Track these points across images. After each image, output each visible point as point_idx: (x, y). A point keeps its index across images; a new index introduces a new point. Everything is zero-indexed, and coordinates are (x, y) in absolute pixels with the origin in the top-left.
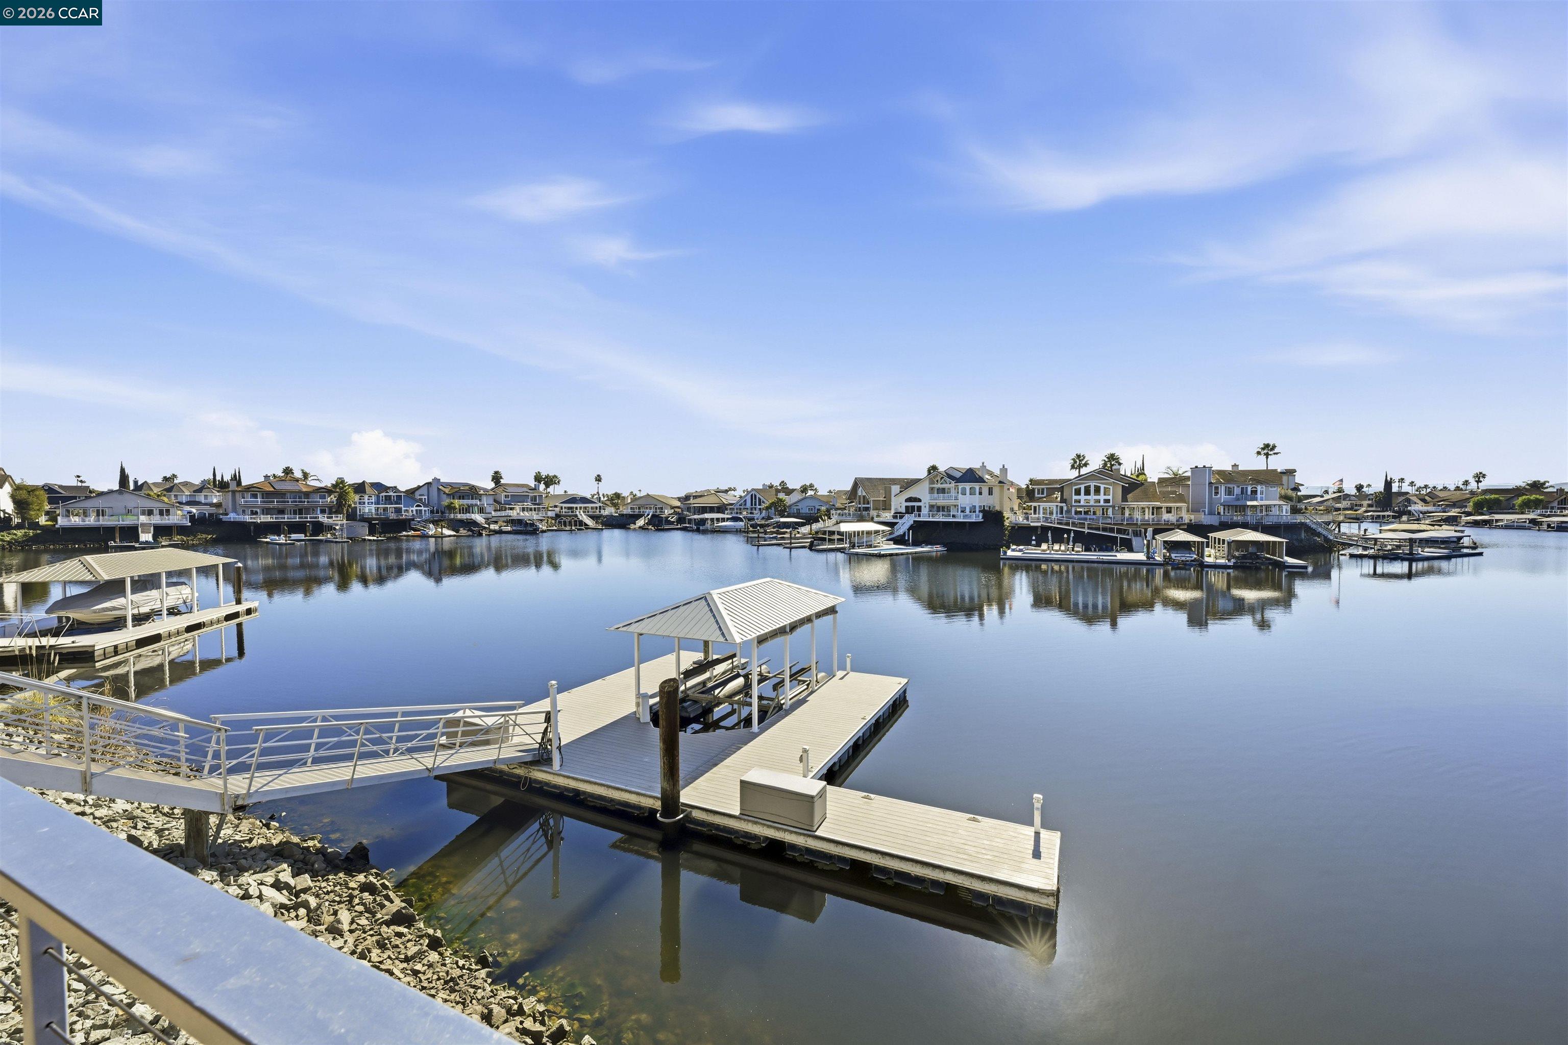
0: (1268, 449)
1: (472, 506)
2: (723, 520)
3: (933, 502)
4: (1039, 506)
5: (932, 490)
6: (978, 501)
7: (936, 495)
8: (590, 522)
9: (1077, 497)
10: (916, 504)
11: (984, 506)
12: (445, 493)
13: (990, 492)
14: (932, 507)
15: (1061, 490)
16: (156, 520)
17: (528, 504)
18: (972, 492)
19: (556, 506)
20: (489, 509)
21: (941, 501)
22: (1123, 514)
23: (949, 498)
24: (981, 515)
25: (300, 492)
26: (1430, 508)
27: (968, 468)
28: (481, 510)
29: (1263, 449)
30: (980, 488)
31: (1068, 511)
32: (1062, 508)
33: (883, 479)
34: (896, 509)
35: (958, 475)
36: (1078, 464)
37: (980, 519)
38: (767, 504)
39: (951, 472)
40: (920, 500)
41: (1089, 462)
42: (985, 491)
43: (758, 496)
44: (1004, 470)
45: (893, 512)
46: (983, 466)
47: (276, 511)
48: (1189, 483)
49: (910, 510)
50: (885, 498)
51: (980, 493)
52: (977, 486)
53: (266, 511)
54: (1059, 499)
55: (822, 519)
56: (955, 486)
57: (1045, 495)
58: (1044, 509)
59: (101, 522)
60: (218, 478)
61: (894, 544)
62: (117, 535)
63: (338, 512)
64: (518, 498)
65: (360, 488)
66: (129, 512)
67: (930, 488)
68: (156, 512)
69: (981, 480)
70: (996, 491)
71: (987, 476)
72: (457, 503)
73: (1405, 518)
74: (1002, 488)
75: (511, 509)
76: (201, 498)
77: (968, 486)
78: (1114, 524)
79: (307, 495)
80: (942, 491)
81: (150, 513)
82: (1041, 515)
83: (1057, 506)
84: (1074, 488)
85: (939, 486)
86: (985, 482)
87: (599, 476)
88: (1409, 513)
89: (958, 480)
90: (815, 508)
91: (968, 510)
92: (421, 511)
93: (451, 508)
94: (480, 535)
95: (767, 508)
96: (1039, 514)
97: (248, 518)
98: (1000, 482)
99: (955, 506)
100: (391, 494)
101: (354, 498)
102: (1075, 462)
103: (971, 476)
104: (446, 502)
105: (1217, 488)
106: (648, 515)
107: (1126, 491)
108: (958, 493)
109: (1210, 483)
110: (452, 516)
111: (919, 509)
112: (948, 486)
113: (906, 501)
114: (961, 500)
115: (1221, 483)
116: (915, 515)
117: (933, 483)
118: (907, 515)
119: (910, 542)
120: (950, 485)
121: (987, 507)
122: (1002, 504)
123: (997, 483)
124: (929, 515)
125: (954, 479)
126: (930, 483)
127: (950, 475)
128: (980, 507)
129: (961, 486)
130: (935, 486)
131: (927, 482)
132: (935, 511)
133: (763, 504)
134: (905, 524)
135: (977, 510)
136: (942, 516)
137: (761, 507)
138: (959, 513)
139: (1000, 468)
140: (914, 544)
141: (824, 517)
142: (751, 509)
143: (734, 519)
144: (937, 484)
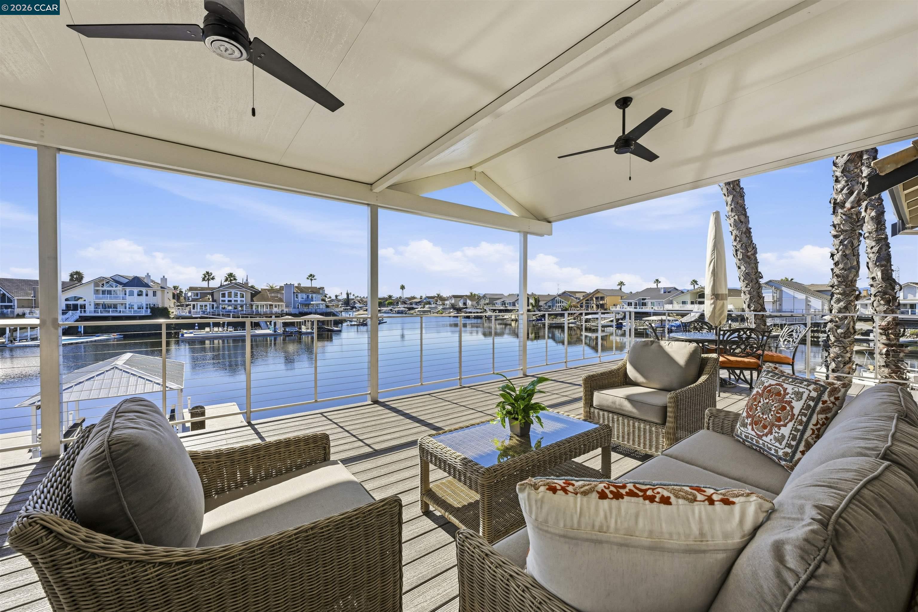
0: (311, 277)
3: (101, 301)
4: (197, 304)
5: (96, 292)
6: (143, 300)
7: (101, 295)
9: (223, 299)
10: (80, 302)
11: (150, 304)
13: (154, 294)
14: (97, 305)
15: (212, 294)
18: (140, 294)
21: (108, 300)
22: (252, 308)
23: (116, 298)
24: (149, 310)
26: (362, 305)
29: (309, 276)
30: (147, 291)
31: (217, 307)
32: (213, 305)
35: (125, 281)
37: (149, 314)
39: (117, 279)
40: (84, 300)
42: (150, 293)
44: (164, 279)
46: (148, 276)
48: (283, 292)
49: (74, 308)
50: (33, 297)
51: (147, 295)
52: (144, 290)
54: (211, 300)
56: (122, 289)
57: (199, 297)
58: (201, 306)
67: (94, 290)
69: (147, 286)
70: (159, 293)
71: (152, 284)
73: (354, 309)
74: (163, 292)
77: (136, 290)
78: (248, 314)
80: (109, 292)
82: (199, 310)
83: (210, 304)
85: (105, 288)
86: (150, 287)
88: (355, 308)
89: (125, 285)
91: (136, 308)
96: (197, 309)
98: (162, 288)
99: (122, 304)
102: (206, 277)
103: (136, 282)
105: (297, 295)
107: (253, 296)
108: (125, 294)
109: (294, 293)
111: (83, 307)
112: (114, 288)
113: (67, 300)
114: (129, 300)
115: (299, 293)
116: (79, 311)
117: (98, 286)
118: (70, 312)
119: (82, 332)
120: (116, 288)
121: (154, 305)
122: (163, 303)
123: (159, 288)
124: (95, 312)
125: (121, 283)
126: (95, 286)
127: (117, 281)
128: (147, 305)
129: (128, 289)
130: (100, 288)
131: (92, 285)
132: (102, 308)
134: (71, 318)
135: (144, 306)
136: (108, 312)
138: (127, 309)
139: (161, 279)
140: (87, 334)
144: (102, 287)
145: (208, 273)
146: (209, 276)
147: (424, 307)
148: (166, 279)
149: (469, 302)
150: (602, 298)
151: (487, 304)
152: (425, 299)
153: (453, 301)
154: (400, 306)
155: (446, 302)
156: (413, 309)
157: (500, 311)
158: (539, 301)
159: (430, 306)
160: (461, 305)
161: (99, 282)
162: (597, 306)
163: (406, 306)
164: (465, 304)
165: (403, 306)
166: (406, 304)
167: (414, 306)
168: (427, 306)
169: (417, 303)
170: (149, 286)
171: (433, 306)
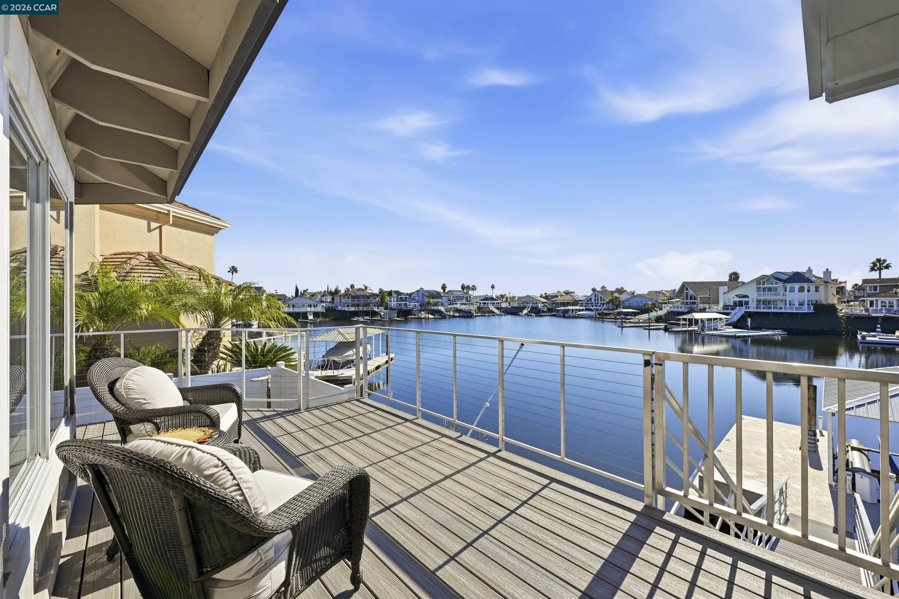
1: (438, 302)
2: (580, 310)
3: (762, 298)
5: (758, 289)
6: (805, 296)
7: (762, 293)
8: (496, 311)
10: (745, 299)
11: (812, 300)
12: (426, 296)
13: (817, 289)
14: (758, 301)
16: (313, 309)
17: (464, 301)
18: (801, 289)
19: (477, 302)
20: (446, 304)
21: (769, 297)
23: (776, 294)
24: (812, 307)
25: (366, 296)
27: (796, 271)
28: (442, 305)
30: (809, 287)
34: (725, 303)
35: (785, 277)
37: (812, 310)
38: (607, 300)
39: (777, 276)
40: (748, 297)
42: (813, 288)
43: (600, 295)
44: (827, 273)
45: (721, 305)
46: (810, 270)
47: (356, 306)
49: (740, 304)
50: (709, 295)
51: (809, 291)
52: (806, 285)
53: (353, 305)
55: (655, 310)
56: (783, 285)
58: (884, 302)
59: (295, 310)
60: (329, 290)
61: (735, 328)
62: (301, 316)
63: (381, 306)
64: (460, 298)
65: (390, 293)
66: (303, 306)
67: (757, 287)
68: (313, 306)
69: (809, 281)
70: (822, 289)
71: (813, 278)
72: (432, 301)
74: (827, 287)
75: (456, 304)
76: (324, 299)
77: (797, 286)
79: (368, 297)
80: (770, 289)
81: (310, 306)
82: (881, 308)
83: (897, 300)
85: (766, 286)
86: (812, 282)
87: (493, 285)
89: (785, 281)
90: (642, 303)
91: (797, 305)
92: (415, 305)
93: (429, 303)
94: (445, 318)
95: (608, 303)
96: (878, 306)
97: (346, 309)
98: (825, 282)
99: (782, 301)
100: (403, 296)
101: (387, 298)
103: (797, 277)
104: (426, 300)
106: (529, 307)
108: (786, 291)
110: (429, 308)
111: (747, 303)
112: (774, 286)
113: (735, 297)
114: (789, 296)
116: (744, 307)
117: (760, 284)
118: (738, 307)
119: (749, 327)
120: (776, 285)
121: (817, 301)
122: (826, 298)
123: (823, 283)
124: (757, 308)
125: (781, 280)
126: (757, 284)
127: (776, 277)
128: (809, 301)
129: (788, 286)
130: (762, 286)
131: (755, 284)
132: (763, 304)
133: (604, 300)
134: (737, 313)
135: (806, 303)
136: (770, 308)
137: (602, 302)
138: (788, 305)
139: (824, 272)
140: (753, 328)
141: (656, 308)
142: (595, 304)
143: (586, 310)
144: (763, 284)
148: (830, 272)
161: (761, 280)
170: (810, 281)
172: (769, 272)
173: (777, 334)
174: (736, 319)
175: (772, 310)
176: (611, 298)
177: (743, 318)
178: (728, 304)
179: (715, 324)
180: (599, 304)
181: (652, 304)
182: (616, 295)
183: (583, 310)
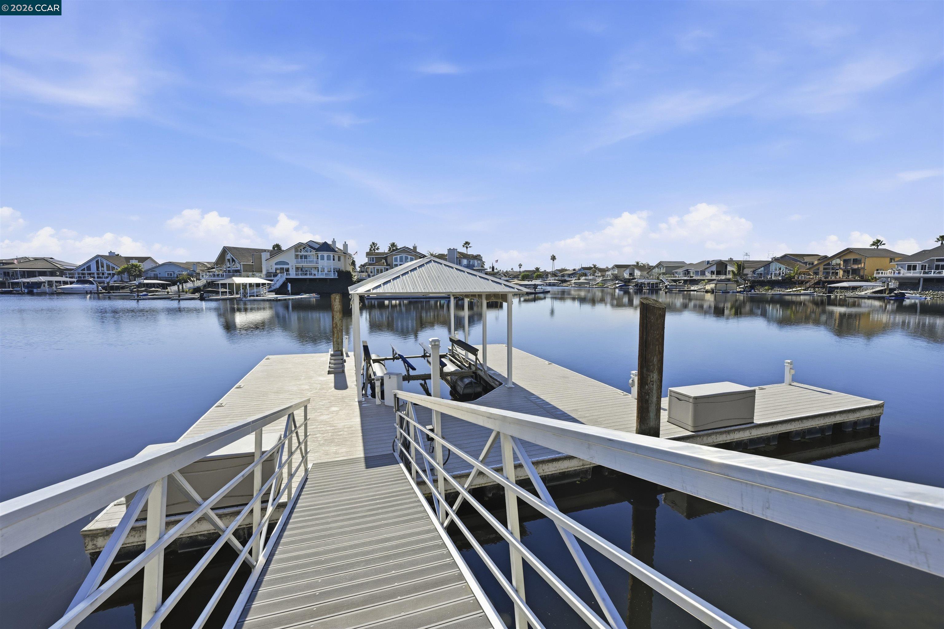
0: (467, 244)
2: (65, 283)
3: (300, 265)
4: (374, 268)
5: (297, 256)
6: (331, 265)
7: (300, 260)
10: (285, 267)
11: (336, 268)
13: (339, 259)
14: (297, 269)
15: (386, 259)
18: (329, 258)
21: (305, 264)
23: (311, 262)
24: (336, 274)
27: (324, 242)
29: (465, 244)
30: (334, 257)
33: (248, 249)
34: (267, 270)
35: (317, 246)
36: (373, 248)
37: (336, 277)
38: (119, 269)
39: (311, 244)
40: (288, 264)
41: (379, 248)
42: (336, 258)
43: (105, 262)
44: (345, 246)
45: (264, 272)
46: (334, 242)
48: (447, 257)
49: (282, 271)
50: (252, 262)
51: (334, 260)
52: (331, 254)
54: (385, 264)
55: (191, 281)
56: (315, 254)
57: (374, 262)
61: (276, 294)
67: (295, 255)
69: (333, 250)
70: (342, 259)
71: (337, 249)
74: (345, 256)
77: (325, 254)
80: (306, 257)
83: (385, 268)
84: (394, 257)
85: (303, 253)
89: (317, 250)
90: (174, 274)
91: (326, 271)
95: (119, 273)
98: (344, 253)
99: (315, 268)
102: (372, 247)
103: (325, 247)
105: (460, 261)
108: (318, 259)
109: (457, 258)
111: (287, 270)
112: (309, 253)
113: (276, 264)
114: (320, 264)
115: (461, 258)
116: (285, 274)
118: (280, 274)
119: (290, 292)
120: (311, 253)
121: (339, 269)
122: (345, 267)
123: (342, 254)
124: (296, 274)
125: (314, 249)
126: (296, 251)
127: (311, 246)
128: (334, 268)
129: (320, 253)
131: (293, 250)
132: (301, 271)
133: (113, 268)
134: (280, 280)
135: (332, 271)
136: (306, 274)
137: (111, 272)
138: (320, 272)
139: (343, 244)
140: (293, 294)
141: (192, 279)
142: (98, 274)
143: (78, 282)
144: (300, 252)
145: (373, 243)
146: (374, 246)
147: (579, 279)
148: (347, 245)
149: (637, 273)
150: (856, 261)
151: (664, 274)
152: (580, 270)
153: (616, 272)
154: (550, 278)
155: (608, 273)
156: (565, 281)
157: (686, 281)
158: (744, 268)
159: (587, 278)
160: (626, 275)
161: (299, 247)
162: (846, 272)
163: (557, 278)
164: (631, 274)
165: (553, 278)
166: (556, 276)
167: (567, 278)
168: (584, 278)
169: (569, 275)
170: (335, 252)
171: (591, 277)
172: (305, 241)
173: (311, 297)
174: (278, 285)
175: (308, 277)
176: (126, 266)
177: (284, 285)
178: (271, 271)
179: (258, 290)
180: (106, 275)
181: (188, 275)
182: (135, 262)
183: (71, 283)
